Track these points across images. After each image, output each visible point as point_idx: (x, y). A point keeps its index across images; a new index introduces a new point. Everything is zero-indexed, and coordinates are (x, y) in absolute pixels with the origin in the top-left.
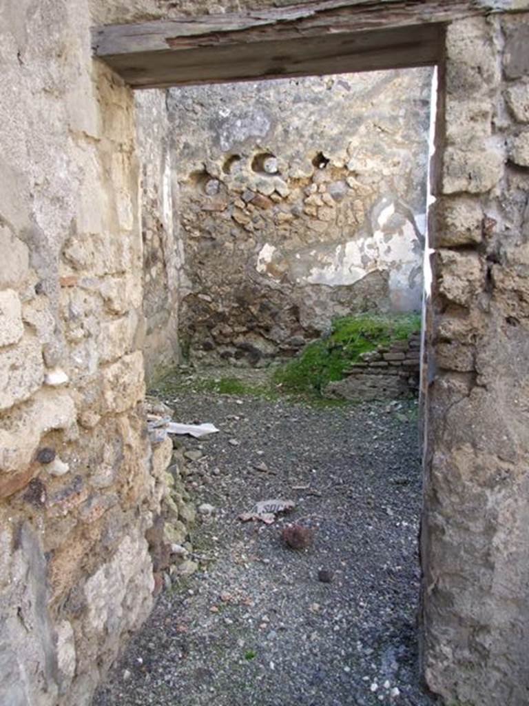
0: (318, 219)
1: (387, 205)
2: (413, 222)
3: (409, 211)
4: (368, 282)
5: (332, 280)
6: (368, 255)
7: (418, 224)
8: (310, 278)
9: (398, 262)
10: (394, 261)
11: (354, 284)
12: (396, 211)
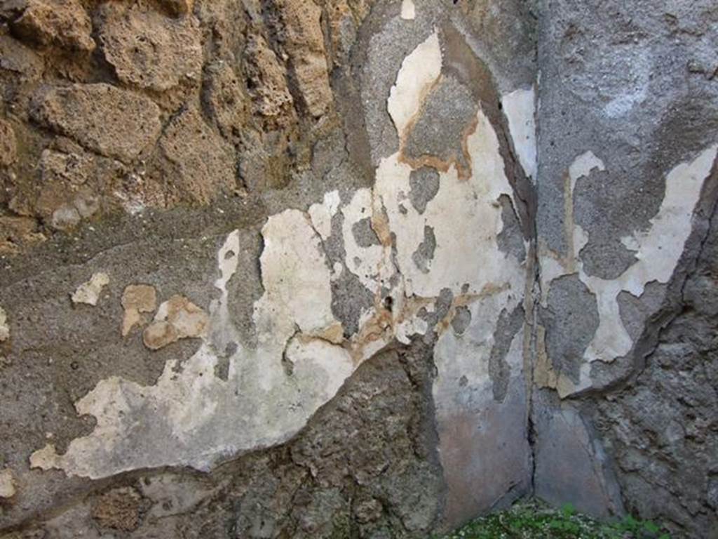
0: (108, 73)
1: (416, 37)
2: (499, 123)
3: (488, 74)
4: (358, 404)
5: (208, 431)
6: (361, 272)
7: (514, 131)
8: (77, 447)
9: (457, 292)
10: (446, 292)
11: (302, 433)
12: (446, 69)
